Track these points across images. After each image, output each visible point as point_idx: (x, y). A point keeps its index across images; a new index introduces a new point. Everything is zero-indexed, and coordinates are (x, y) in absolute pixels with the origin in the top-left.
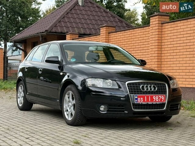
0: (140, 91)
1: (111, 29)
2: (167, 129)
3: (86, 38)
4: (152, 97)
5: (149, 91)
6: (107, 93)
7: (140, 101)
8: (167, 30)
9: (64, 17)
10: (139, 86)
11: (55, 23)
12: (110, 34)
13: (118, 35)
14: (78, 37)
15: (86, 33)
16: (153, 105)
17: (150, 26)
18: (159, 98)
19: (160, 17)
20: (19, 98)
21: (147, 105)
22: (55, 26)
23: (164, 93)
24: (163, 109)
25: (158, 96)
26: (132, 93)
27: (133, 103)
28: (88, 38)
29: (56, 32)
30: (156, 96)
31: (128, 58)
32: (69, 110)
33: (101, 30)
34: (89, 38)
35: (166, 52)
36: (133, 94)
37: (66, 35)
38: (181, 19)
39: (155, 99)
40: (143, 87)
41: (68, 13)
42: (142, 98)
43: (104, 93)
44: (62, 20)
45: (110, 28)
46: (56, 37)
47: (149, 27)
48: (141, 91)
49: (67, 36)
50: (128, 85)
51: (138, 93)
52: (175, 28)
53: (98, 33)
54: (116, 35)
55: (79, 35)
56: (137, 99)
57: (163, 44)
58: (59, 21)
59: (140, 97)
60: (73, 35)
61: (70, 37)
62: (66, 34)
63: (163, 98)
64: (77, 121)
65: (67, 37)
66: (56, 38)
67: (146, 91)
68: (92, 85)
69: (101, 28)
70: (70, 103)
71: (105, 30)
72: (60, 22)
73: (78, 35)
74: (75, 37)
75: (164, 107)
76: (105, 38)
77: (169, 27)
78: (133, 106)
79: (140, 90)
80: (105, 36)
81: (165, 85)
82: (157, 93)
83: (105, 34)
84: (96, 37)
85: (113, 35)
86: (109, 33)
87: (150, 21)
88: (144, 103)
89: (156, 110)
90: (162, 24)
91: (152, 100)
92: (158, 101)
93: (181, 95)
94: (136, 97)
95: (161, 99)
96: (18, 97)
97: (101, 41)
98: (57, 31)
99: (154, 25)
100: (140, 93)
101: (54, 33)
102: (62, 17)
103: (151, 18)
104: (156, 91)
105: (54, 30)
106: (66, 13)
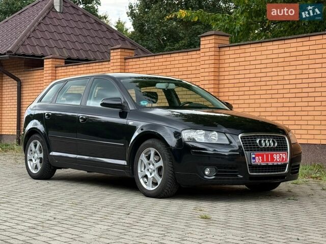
0: (257, 148)
1: (128, 53)
2: (289, 199)
3: (82, 66)
4: (272, 155)
5: (268, 148)
6: (210, 151)
7: (258, 161)
8: (228, 57)
9: (34, 30)
10: (255, 141)
11: (21, 40)
12: (127, 61)
13: (142, 62)
14: (63, 64)
15: (81, 57)
16: (273, 166)
17: (200, 50)
18: (280, 156)
19: (217, 37)
20: (31, 160)
21: (267, 166)
22: (22, 45)
23: (285, 150)
24: (284, 172)
25: (279, 154)
26: (248, 151)
27: (250, 164)
28: (85, 65)
29: (24, 55)
30: (276, 154)
31: (208, 100)
32: (149, 176)
33: (112, 54)
34: (88, 65)
35: (227, 90)
36: (250, 152)
37: (43, 60)
38: (252, 42)
39: (275, 157)
40: (260, 141)
41: (40, 24)
42: (260, 157)
43: (206, 150)
44: (32, 35)
45: (126, 51)
46: (23, 62)
47: (198, 52)
48: (259, 148)
49: (45, 61)
50: (241, 139)
51: (255, 150)
52: (242, 55)
53: (106, 58)
54: (138, 63)
55: (65, 59)
56: (254, 158)
57: (222, 78)
58: (28, 35)
59: (258, 155)
60: (57, 60)
61: (51, 63)
62: (43, 58)
63: (285, 157)
64: (166, 191)
65: (45, 63)
66: (23, 64)
67: (264, 147)
68: (188, 139)
69: (112, 51)
70: (151, 165)
71: (119, 53)
72: (29, 39)
73: (64, 61)
74: (58, 63)
75: (285, 169)
76: (119, 67)
77: (231, 54)
78: (249, 168)
79: (257, 145)
80: (119, 64)
81: (285, 139)
82: (277, 150)
83: (119, 60)
84: (101, 64)
85: (131, 62)
86: (125, 59)
87: (200, 43)
88: (263, 164)
89: (276, 173)
90: (219, 48)
91: (273, 159)
92: (280, 161)
93: (301, 153)
94: (254, 156)
95: (283, 158)
96: (28, 159)
97: (112, 71)
98: (26, 53)
99: (208, 50)
100: (258, 150)
101: (21, 55)
102: (32, 30)
103: (202, 39)
104: (276, 147)
105: (21, 51)
106: (37, 23)
